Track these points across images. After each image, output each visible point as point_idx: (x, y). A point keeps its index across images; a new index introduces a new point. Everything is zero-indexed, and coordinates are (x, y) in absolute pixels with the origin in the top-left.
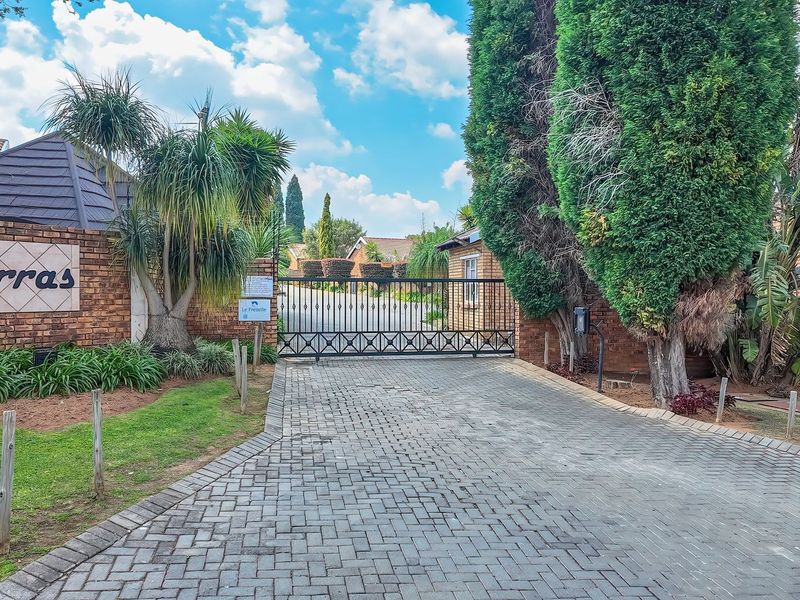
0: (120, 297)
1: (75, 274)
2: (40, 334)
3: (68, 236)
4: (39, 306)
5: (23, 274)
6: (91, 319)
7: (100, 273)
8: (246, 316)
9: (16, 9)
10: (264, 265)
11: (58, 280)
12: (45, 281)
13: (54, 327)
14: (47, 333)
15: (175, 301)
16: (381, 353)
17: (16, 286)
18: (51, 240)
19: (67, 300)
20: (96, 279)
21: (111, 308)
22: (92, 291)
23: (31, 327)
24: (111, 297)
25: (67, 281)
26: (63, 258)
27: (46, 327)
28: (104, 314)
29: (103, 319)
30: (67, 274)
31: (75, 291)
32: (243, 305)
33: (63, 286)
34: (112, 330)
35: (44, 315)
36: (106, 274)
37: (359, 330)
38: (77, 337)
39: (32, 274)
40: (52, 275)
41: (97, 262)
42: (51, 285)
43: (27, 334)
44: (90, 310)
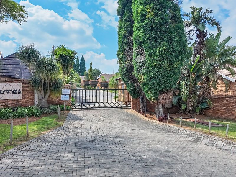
0: (32, 95)
1: (21, 90)
2: (13, 104)
3: (19, 81)
4: (13, 98)
5: (9, 90)
6: (25, 101)
7: (27, 90)
8: (63, 99)
9: (6, 21)
10: (67, 86)
11: (17, 91)
12: (14, 92)
13: (16, 103)
14: (15, 104)
15: (45, 96)
16: (97, 108)
17: (8, 93)
18: (16, 83)
19: (19, 96)
20: (26, 91)
21: (30, 98)
22: (25, 94)
23: (11, 103)
24: (30, 95)
25: (19, 92)
26: (18, 86)
27: (14, 103)
28: (28, 99)
29: (28, 100)
30: (19, 90)
31: (21, 94)
32: (62, 96)
33: (18, 93)
34: (30, 103)
35: (14, 100)
36: (28, 90)
37: (92, 102)
38: (22, 105)
39: (11, 90)
40: (16, 90)
41: (26, 87)
42: (16, 93)
43: (10, 104)
44: (25, 98)
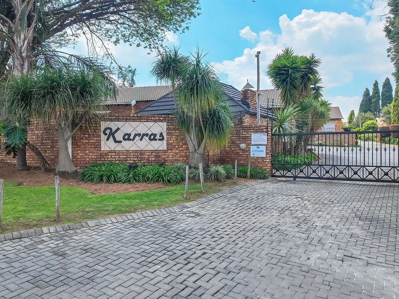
0: (185, 144)
1: (165, 135)
2: (150, 159)
3: (162, 119)
4: (150, 148)
5: (144, 135)
6: (172, 154)
7: (176, 134)
8: (254, 154)
10: (262, 128)
11: (158, 137)
12: (153, 137)
13: (157, 156)
14: (153, 159)
15: (199, 145)
17: (141, 140)
18: (155, 121)
19: (161, 146)
20: (174, 137)
21: (181, 149)
22: (172, 142)
23: (147, 156)
24: (181, 144)
25: (161, 138)
26: (159, 128)
27: (153, 156)
28: (177, 151)
29: (177, 154)
30: (161, 135)
31: (165, 142)
32: (253, 148)
33: (159, 140)
34: (181, 159)
35: (152, 152)
36: (178, 134)
38: (165, 161)
39: (147, 135)
40: (155, 135)
41: (174, 129)
42: (155, 139)
43: (145, 159)
44: (171, 150)
